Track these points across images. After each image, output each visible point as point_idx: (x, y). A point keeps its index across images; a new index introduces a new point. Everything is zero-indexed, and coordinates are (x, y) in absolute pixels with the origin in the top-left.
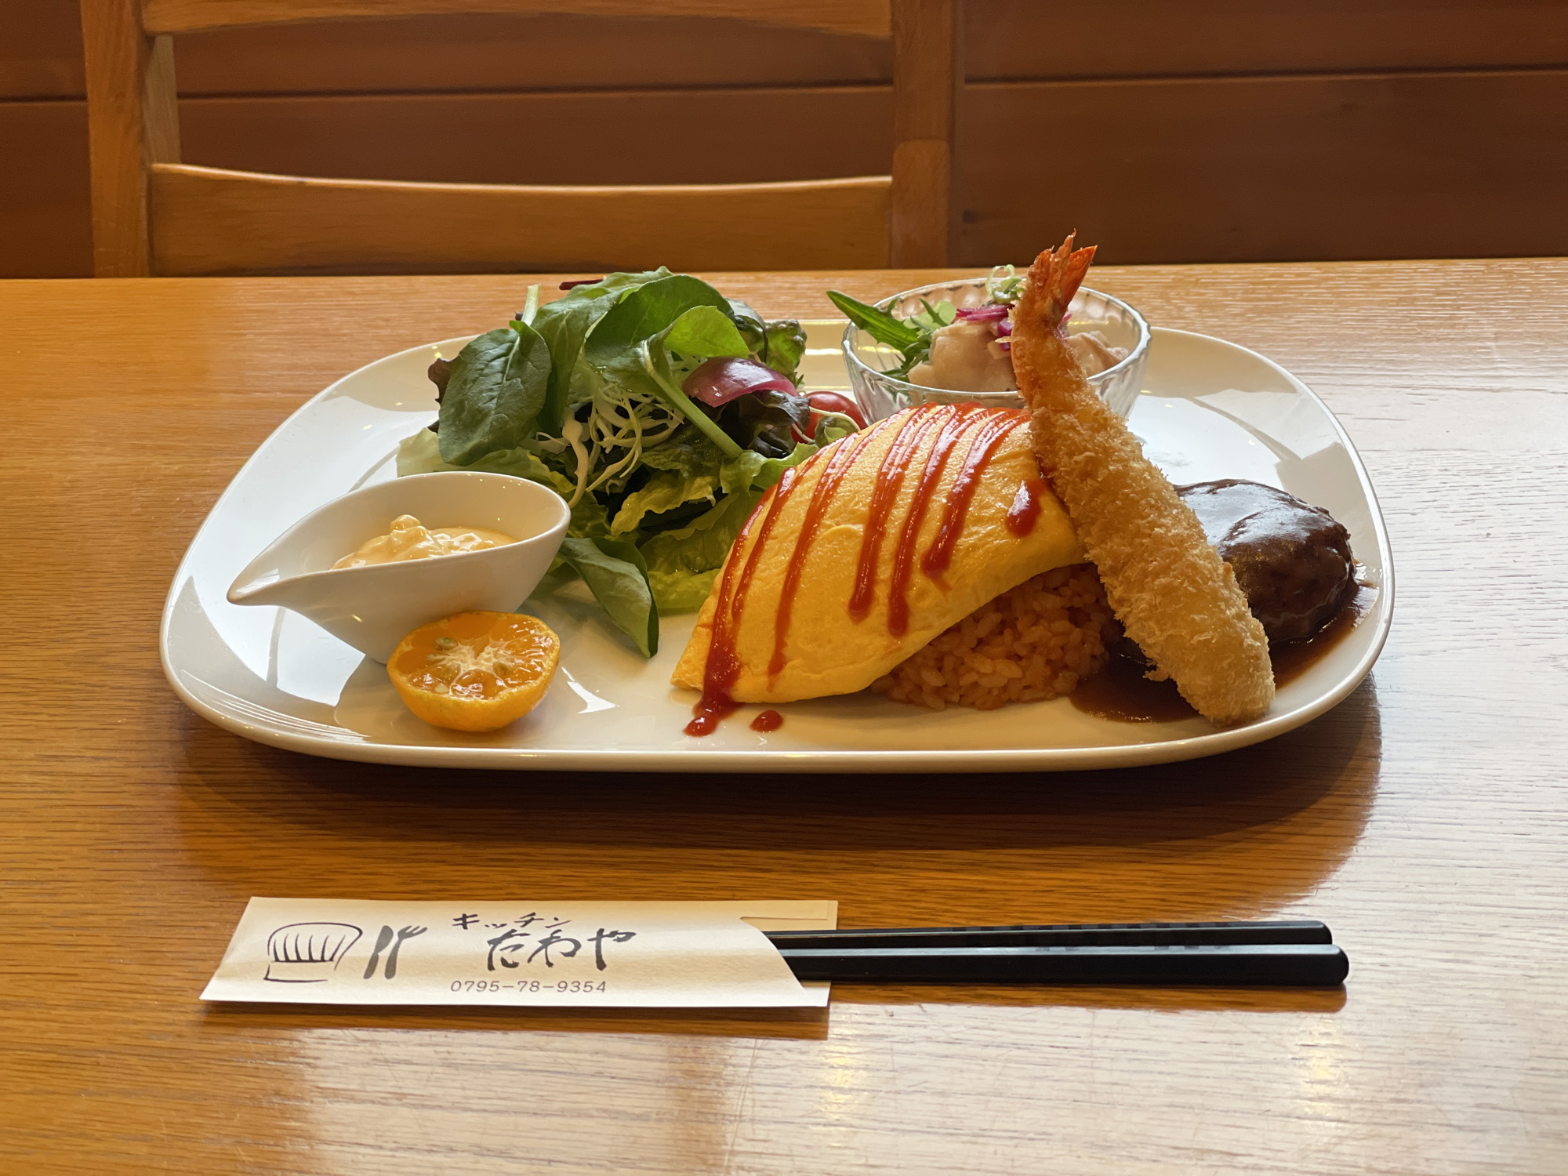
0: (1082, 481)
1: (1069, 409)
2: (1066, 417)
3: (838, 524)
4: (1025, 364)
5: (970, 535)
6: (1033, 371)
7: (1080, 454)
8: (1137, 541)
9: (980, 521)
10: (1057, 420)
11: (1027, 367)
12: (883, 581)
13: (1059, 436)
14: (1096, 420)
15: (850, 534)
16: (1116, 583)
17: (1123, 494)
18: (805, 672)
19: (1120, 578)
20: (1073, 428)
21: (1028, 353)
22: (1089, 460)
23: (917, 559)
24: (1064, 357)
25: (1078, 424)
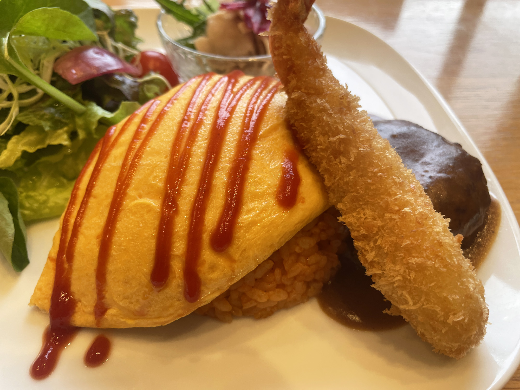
0: (336, 158)
1: (319, 92)
2: (319, 101)
3: (140, 197)
4: (283, 54)
5: (249, 211)
6: (289, 60)
7: (334, 136)
8: (387, 215)
9: (256, 197)
10: (311, 103)
11: (285, 57)
12: (178, 256)
13: (313, 117)
14: (341, 104)
15: (149, 208)
16: (367, 248)
17: (372, 172)
18: (122, 318)
19: (372, 244)
20: (324, 110)
21: (285, 45)
22: (341, 140)
23: (206, 237)
24: (313, 48)
25: (329, 107)
